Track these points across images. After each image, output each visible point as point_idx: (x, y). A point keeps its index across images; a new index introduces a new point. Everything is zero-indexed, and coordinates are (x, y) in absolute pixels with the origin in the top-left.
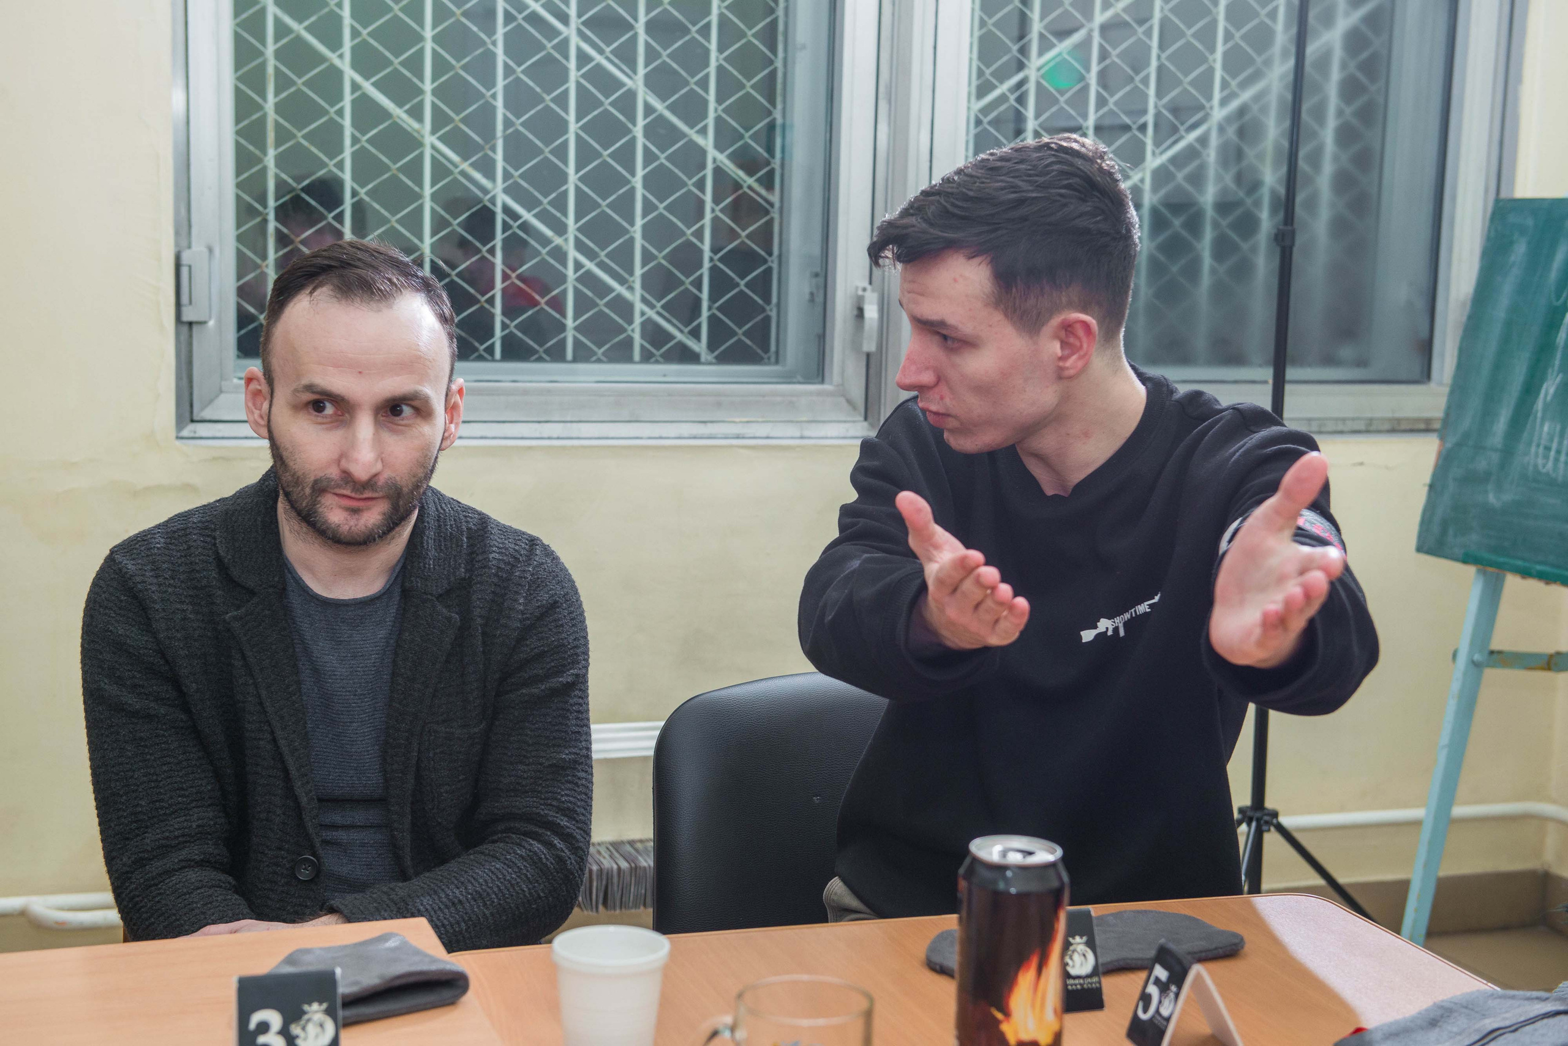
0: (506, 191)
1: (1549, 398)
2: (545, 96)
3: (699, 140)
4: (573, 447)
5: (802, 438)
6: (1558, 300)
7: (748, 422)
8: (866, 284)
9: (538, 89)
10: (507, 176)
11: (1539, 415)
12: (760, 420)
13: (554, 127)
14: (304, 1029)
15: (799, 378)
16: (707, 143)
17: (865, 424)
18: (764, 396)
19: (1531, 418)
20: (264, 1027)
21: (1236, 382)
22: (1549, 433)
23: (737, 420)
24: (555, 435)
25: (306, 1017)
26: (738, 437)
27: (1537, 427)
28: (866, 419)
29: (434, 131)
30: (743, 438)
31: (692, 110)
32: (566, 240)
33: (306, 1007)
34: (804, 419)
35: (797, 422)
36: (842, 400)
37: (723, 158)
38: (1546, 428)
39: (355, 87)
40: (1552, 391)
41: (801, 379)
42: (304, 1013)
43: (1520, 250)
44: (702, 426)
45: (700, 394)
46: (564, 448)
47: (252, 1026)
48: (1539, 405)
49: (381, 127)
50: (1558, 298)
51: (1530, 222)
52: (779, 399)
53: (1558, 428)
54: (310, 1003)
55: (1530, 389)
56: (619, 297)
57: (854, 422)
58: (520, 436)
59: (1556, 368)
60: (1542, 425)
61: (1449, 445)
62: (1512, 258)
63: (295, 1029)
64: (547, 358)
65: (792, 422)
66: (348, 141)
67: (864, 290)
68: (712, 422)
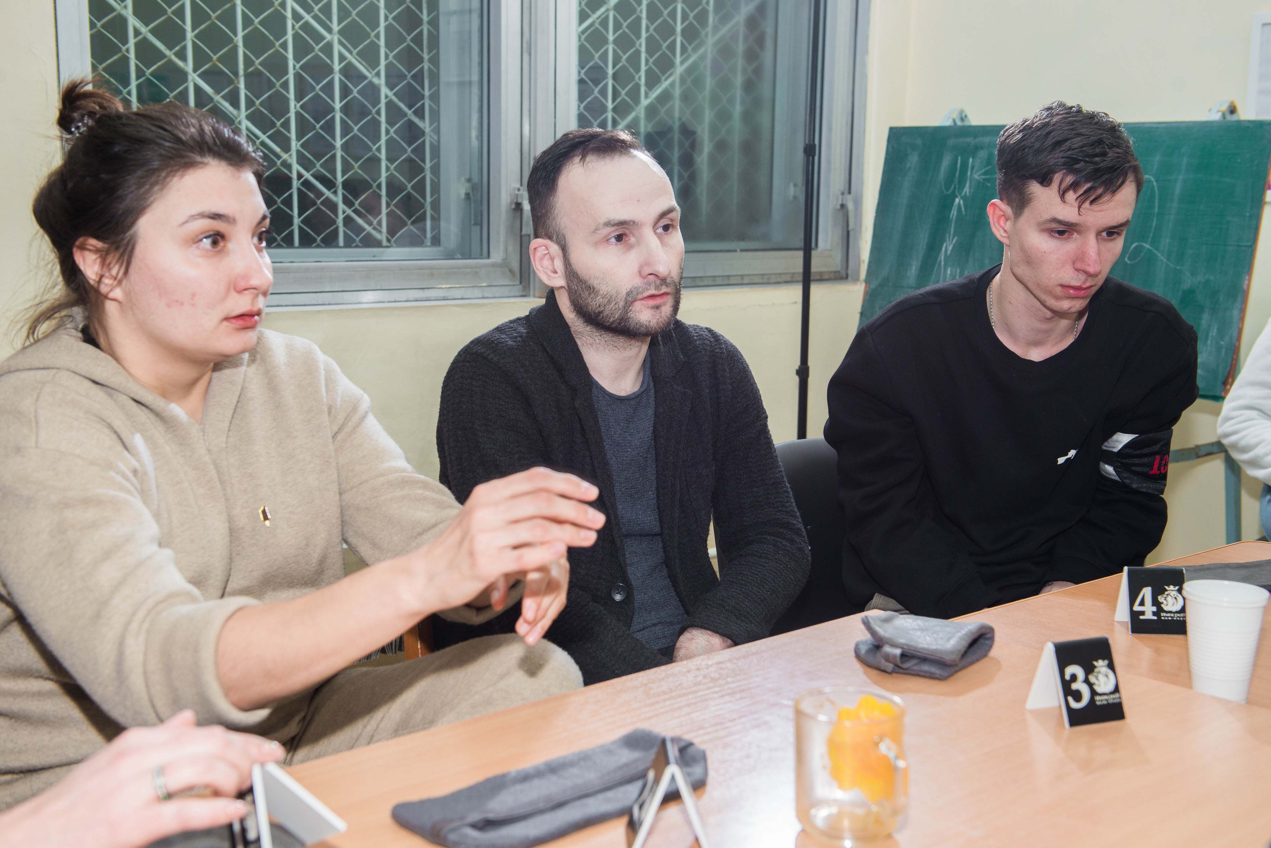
0: (248, 118)
1: (949, 253)
2: (275, 42)
3: (376, 81)
4: (347, 310)
5: (483, 298)
6: (947, 191)
7: (450, 288)
8: (518, 186)
9: (271, 38)
10: (250, 103)
11: (943, 263)
12: (458, 286)
13: (279, 67)
14: (1097, 678)
15: (459, 256)
16: (381, 82)
17: (521, 287)
18: (459, 268)
19: (937, 265)
20: (1074, 678)
21: (720, 251)
22: (951, 275)
23: (444, 286)
24: (327, 303)
25: (1096, 670)
26: (444, 299)
27: (942, 272)
28: (521, 283)
29: (195, 71)
30: (447, 299)
31: (370, 56)
32: (290, 155)
33: (1095, 663)
34: (485, 284)
35: (481, 287)
36: (507, 270)
37: (390, 94)
38: (949, 272)
39: (137, 33)
40: (950, 248)
41: (460, 257)
42: (1095, 667)
43: (914, 159)
44: (421, 291)
45: (420, 268)
46: (341, 310)
47: (1067, 677)
48: (942, 257)
49: (159, 64)
50: (948, 189)
51: (919, 142)
52: (468, 270)
53: (958, 271)
54: (1097, 660)
55: (933, 247)
56: (327, 199)
57: (514, 285)
58: (304, 303)
59: (952, 233)
60: (945, 270)
61: (873, 286)
62: (908, 165)
63: (1092, 679)
64: (285, 245)
65: (477, 287)
66: (133, 75)
67: (519, 190)
68: (428, 288)
